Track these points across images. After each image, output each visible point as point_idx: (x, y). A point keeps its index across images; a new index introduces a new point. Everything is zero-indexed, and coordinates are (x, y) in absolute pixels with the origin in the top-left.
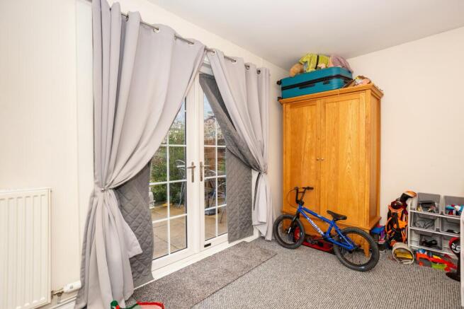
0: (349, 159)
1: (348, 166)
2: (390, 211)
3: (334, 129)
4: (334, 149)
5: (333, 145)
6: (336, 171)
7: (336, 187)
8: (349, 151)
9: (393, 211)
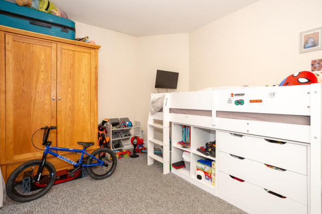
0: (83, 98)
1: (83, 104)
2: (99, 133)
3: (70, 73)
4: (70, 90)
5: (69, 87)
6: (72, 109)
7: (73, 122)
8: (83, 92)
9: (101, 133)
